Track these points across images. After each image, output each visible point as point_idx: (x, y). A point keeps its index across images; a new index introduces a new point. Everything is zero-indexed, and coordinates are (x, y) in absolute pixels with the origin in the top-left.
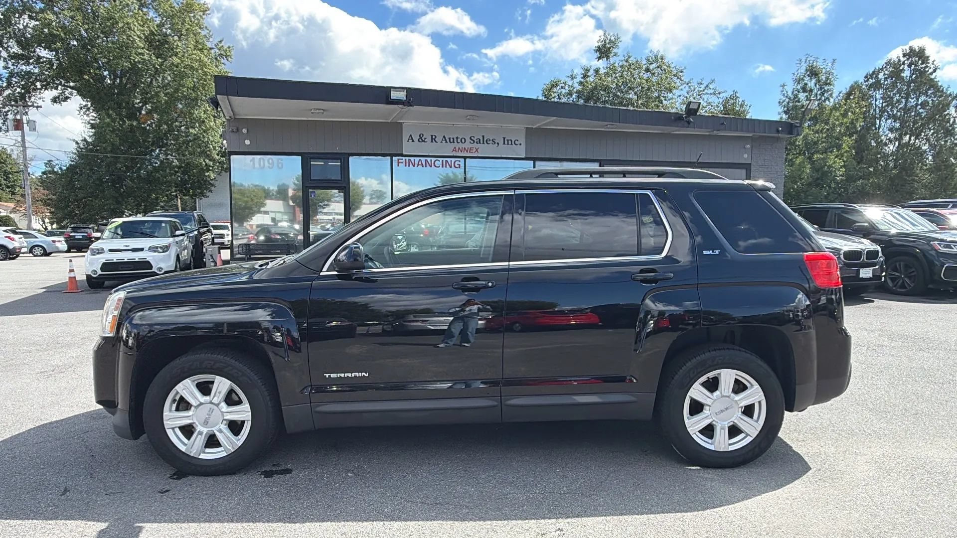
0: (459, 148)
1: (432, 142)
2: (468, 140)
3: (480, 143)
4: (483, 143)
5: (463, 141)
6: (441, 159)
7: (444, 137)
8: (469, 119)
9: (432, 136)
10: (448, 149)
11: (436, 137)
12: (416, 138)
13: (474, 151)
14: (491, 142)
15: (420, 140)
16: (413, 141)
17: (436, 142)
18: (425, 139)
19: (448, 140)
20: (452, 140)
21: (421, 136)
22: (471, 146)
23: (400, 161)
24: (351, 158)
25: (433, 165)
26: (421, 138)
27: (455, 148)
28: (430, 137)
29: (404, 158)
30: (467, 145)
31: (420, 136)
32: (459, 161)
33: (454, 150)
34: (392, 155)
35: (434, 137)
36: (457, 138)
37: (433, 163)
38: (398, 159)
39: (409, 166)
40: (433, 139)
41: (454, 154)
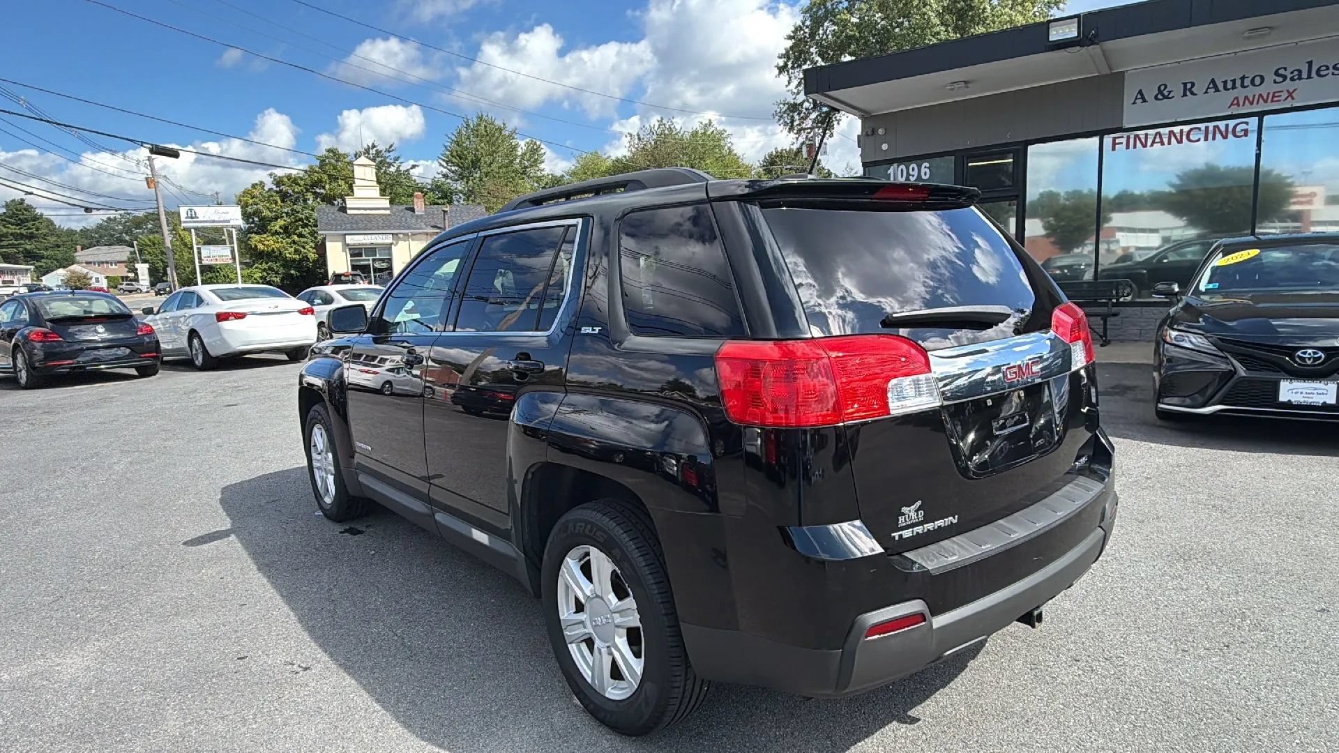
0: (1246, 98)
1: (1185, 95)
2: (1270, 77)
3: (1300, 78)
4: (1309, 77)
5: (1257, 81)
6: (1202, 126)
7: (1213, 81)
8: (1249, 38)
9: (1185, 84)
10: (1220, 103)
11: (1193, 84)
12: (1150, 94)
13: (1282, 98)
14: (1331, 70)
15: (1160, 97)
16: (1144, 101)
17: (1193, 94)
18: (1170, 92)
19: (1221, 86)
20: (1230, 85)
21: (1162, 88)
22: (1277, 87)
23: (1117, 141)
24: (1031, 149)
25: (1184, 137)
26: (1160, 92)
27: (1237, 98)
28: (1182, 86)
29: (1125, 135)
30: (1267, 88)
31: (1159, 88)
32: (1247, 123)
33: (1235, 102)
34: (1101, 134)
35: (1189, 86)
36: (1243, 78)
37: (1185, 134)
38: (1114, 139)
39: (1135, 147)
40: (1188, 90)
41: (1235, 110)
